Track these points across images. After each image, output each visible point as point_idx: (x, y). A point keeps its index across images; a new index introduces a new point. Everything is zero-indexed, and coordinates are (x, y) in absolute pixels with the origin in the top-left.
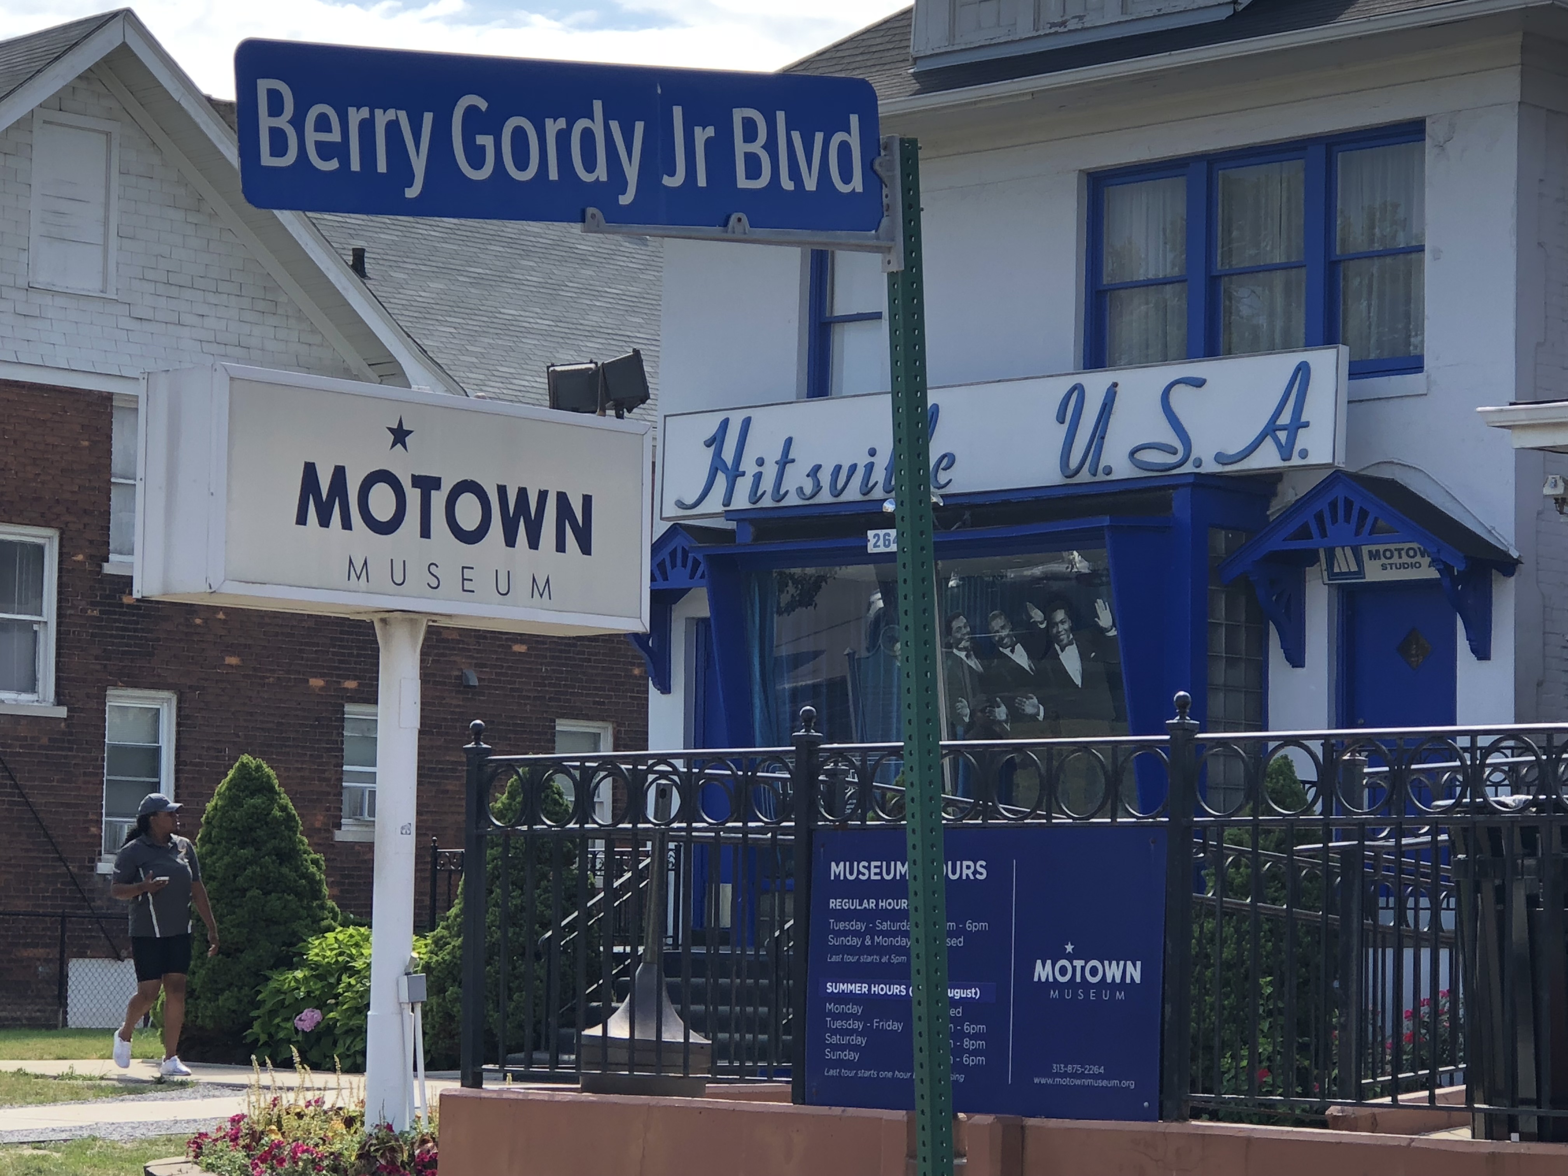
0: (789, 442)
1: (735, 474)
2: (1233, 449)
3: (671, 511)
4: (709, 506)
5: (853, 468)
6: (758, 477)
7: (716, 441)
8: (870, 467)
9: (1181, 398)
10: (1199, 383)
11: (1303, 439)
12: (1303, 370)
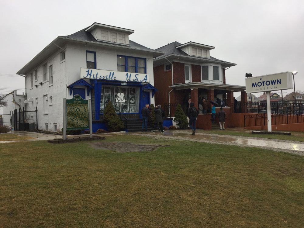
0: (97, 73)
1: (91, 75)
2: (142, 80)
3: (82, 77)
4: (87, 78)
5: (105, 77)
6: (94, 76)
7: (88, 71)
8: (107, 77)
9: (137, 76)
10: (138, 75)
11: (147, 80)
12: (146, 75)
